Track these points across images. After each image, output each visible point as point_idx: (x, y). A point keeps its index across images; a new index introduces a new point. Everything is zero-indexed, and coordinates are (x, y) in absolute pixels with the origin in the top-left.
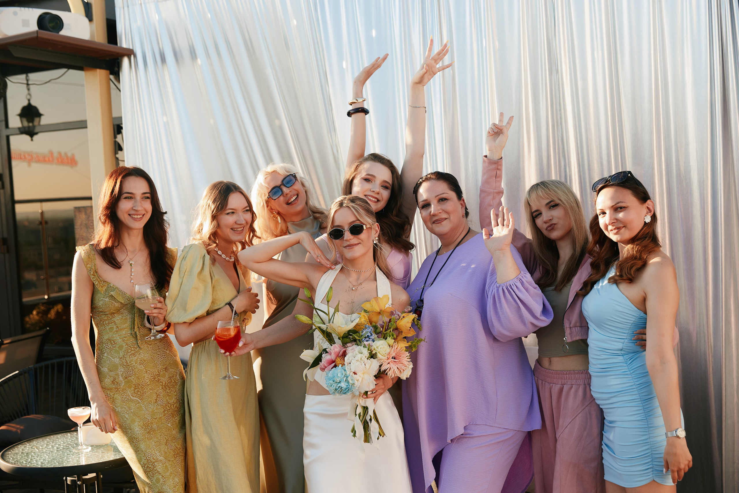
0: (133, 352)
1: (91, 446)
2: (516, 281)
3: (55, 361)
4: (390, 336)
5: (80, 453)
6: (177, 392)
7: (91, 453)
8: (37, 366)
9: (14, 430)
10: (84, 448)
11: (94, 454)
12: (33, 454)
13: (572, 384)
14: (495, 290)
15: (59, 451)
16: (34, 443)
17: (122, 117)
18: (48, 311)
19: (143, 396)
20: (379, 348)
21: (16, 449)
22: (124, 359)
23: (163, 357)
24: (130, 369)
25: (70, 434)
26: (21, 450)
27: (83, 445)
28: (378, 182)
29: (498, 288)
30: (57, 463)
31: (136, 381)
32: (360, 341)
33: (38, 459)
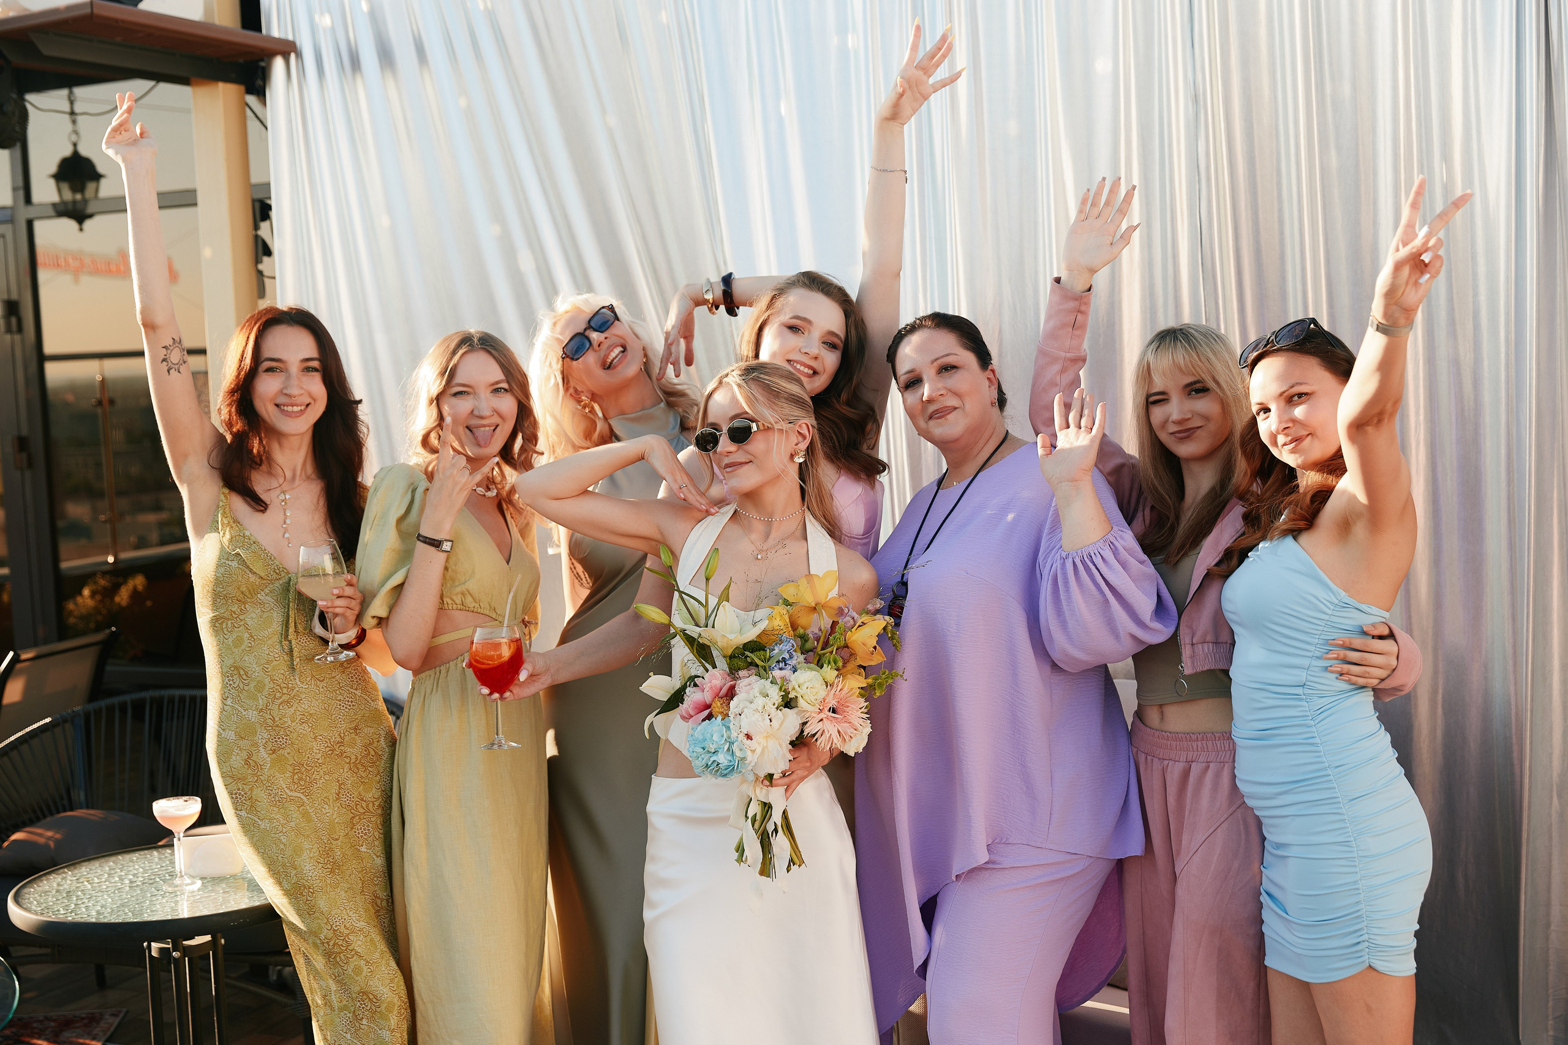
0: (285, 697)
1: (202, 878)
2: (1102, 547)
3: (127, 698)
4: (829, 663)
5: (178, 893)
6: (380, 776)
7: (202, 893)
8: (91, 707)
9: (41, 840)
10: (186, 882)
11: (206, 895)
12: (80, 893)
13: (1208, 760)
14: (1058, 564)
15: (135, 888)
16: (84, 870)
17: (270, 184)
18: (115, 588)
19: (311, 788)
20: (804, 687)
21: (45, 882)
22: (268, 712)
23: (350, 706)
24: (282, 733)
25: (158, 852)
26: (55, 885)
27: (185, 877)
28: (816, 334)
29: (1064, 560)
30: (130, 913)
31: (295, 758)
32: (765, 670)
33: (91, 905)
